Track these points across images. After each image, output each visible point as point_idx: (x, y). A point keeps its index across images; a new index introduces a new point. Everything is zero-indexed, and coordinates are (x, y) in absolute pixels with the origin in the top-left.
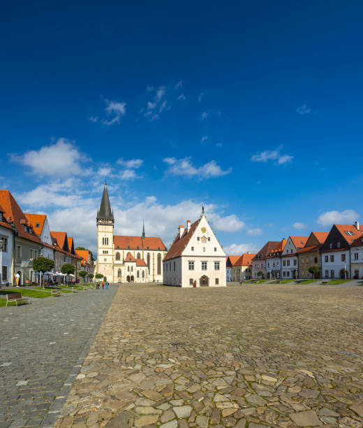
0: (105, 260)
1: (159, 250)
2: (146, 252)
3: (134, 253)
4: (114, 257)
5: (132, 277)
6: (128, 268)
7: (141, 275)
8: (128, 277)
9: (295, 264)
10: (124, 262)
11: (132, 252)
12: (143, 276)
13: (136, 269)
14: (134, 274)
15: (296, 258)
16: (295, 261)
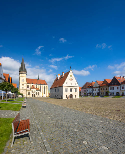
0: (23, 88)
1: (44, 84)
2: (39, 85)
3: (35, 86)
4: (27, 87)
5: (34, 95)
6: (33, 91)
7: (38, 94)
8: (33, 95)
9: (98, 90)
10: (31, 89)
11: (34, 85)
12: (39, 95)
13: (36, 92)
14: (35, 93)
15: (99, 88)
16: (98, 89)
